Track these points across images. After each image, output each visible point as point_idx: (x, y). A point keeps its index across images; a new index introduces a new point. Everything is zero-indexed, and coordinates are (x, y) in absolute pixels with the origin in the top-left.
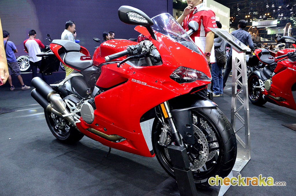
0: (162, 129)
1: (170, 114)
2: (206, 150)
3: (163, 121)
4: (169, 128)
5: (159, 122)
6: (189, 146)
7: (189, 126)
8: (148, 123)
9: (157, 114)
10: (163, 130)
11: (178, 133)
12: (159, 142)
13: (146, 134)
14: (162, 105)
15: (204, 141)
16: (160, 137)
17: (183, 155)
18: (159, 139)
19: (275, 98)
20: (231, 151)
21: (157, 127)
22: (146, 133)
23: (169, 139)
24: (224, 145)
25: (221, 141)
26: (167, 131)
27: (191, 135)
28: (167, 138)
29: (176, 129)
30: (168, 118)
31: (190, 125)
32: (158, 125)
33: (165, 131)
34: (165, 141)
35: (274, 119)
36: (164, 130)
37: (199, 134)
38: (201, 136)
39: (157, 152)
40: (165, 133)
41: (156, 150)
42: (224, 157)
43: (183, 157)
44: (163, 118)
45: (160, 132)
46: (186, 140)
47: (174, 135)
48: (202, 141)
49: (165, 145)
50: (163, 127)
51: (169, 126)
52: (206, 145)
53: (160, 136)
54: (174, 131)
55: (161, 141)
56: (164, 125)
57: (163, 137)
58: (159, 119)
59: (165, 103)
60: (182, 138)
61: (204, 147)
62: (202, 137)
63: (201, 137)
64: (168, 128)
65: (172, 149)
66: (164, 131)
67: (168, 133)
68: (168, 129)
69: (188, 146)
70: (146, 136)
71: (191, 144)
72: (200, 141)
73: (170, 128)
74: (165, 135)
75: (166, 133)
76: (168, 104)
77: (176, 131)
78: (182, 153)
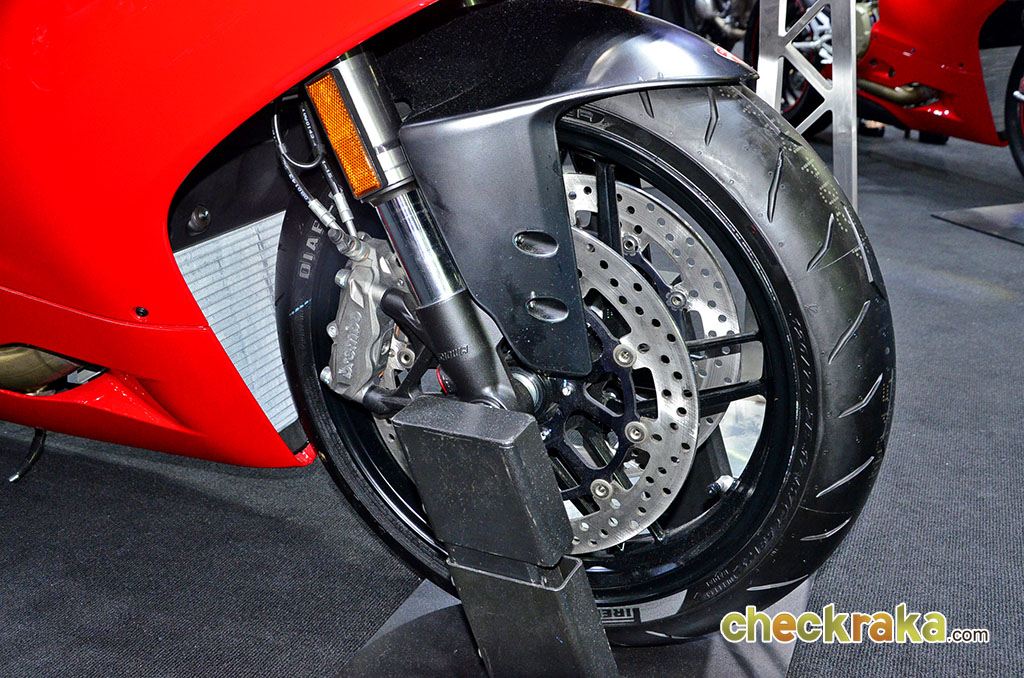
0: (341, 278)
1: (388, 160)
2: (682, 411)
3: (347, 216)
4: (391, 266)
5: (316, 235)
6: (550, 392)
7: (548, 240)
8: (245, 244)
9: (294, 168)
10: (347, 288)
11: (465, 299)
12: (326, 375)
13: (244, 324)
14: (322, 93)
15: (666, 348)
16: (330, 341)
17: (518, 473)
18: (323, 351)
19: (887, 91)
20: (865, 402)
21: (305, 271)
22: (243, 314)
23: (395, 344)
24: (813, 368)
25: (794, 335)
26: (380, 293)
27: (561, 307)
28: (387, 341)
29: (449, 268)
30: (381, 192)
31: (555, 234)
32: (311, 258)
33: (365, 296)
34: (369, 366)
35: (889, 193)
36: (354, 289)
37: (623, 300)
38: (639, 311)
39: (326, 435)
40: (365, 310)
41: (320, 424)
42: (811, 451)
43: (521, 484)
44: (340, 199)
45: (330, 301)
46: (524, 347)
47: (431, 317)
48: (643, 348)
49: (376, 397)
50: (343, 262)
51: (394, 256)
52: (677, 376)
53: (332, 331)
54: (431, 292)
55: (346, 370)
56: (355, 253)
57: (353, 339)
58: (315, 205)
59: (346, 69)
60: (495, 335)
61: (667, 393)
62: (648, 316)
63: (642, 323)
64: (386, 269)
65: (430, 435)
66: (354, 294)
67: (387, 310)
68: (382, 281)
69: (542, 388)
70: (245, 333)
71: (563, 376)
72: (634, 350)
73: (402, 271)
74: (366, 323)
75: (373, 307)
76: (366, 80)
77: (445, 291)
78: (514, 462)
